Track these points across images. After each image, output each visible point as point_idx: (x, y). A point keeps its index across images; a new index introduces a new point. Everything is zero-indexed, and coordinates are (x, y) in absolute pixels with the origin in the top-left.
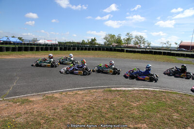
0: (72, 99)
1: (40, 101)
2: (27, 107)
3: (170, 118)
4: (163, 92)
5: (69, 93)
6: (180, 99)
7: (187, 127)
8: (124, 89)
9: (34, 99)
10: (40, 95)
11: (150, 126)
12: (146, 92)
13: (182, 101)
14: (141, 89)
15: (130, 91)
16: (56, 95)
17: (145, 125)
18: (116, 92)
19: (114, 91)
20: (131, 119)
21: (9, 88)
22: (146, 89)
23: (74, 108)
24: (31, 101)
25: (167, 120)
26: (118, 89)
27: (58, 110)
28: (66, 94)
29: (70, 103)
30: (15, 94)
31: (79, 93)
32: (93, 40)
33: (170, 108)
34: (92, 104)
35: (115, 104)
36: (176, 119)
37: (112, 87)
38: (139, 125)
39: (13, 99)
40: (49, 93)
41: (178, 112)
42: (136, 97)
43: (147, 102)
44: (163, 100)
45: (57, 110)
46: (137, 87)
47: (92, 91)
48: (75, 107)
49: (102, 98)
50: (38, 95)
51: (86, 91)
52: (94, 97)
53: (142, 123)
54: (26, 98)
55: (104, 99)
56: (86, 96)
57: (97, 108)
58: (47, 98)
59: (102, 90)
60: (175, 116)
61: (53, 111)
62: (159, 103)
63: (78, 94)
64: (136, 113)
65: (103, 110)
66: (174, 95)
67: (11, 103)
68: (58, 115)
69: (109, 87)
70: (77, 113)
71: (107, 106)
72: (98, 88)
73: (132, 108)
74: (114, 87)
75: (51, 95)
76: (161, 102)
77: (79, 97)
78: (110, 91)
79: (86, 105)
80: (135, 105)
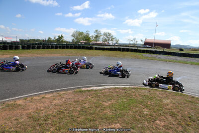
0: (38, 105)
3: (141, 115)
4: (133, 88)
5: (35, 98)
6: (148, 95)
7: (156, 120)
8: (95, 88)
11: (123, 125)
12: (117, 90)
13: (151, 96)
14: (112, 87)
15: (101, 90)
16: (19, 102)
17: (118, 125)
18: (87, 93)
19: (85, 91)
20: (104, 120)
22: (117, 86)
23: (41, 115)
25: (138, 117)
26: (89, 89)
27: (23, 120)
28: (32, 99)
29: (37, 109)
31: (46, 96)
32: (60, 37)
33: (140, 104)
34: (62, 108)
35: (87, 105)
36: (147, 115)
37: (83, 87)
38: (113, 126)
40: (10, 100)
41: (147, 107)
42: (108, 95)
43: (118, 100)
44: (134, 97)
45: (21, 120)
46: (109, 85)
47: (61, 93)
48: (43, 114)
49: (73, 100)
51: (55, 94)
52: (64, 100)
53: (115, 123)
55: (75, 102)
56: (54, 99)
57: (67, 111)
58: (8, 106)
59: (72, 91)
60: (146, 111)
61: (16, 122)
62: (130, 100)
63: (46, 98)
64: (108, 112)
65: (74, 114)
66: (143, 91)
68: (22, 126)
69: (79, 88)
70: (45, 120)
71: (79, 109)
72: (67, 90)
73: (105, 108)
74: (85, 87)
75: (13, 102)
76: (132, 99)
77: (47, 101)
78: (81, 92)
79: (54, 110)
80: (107, 104)
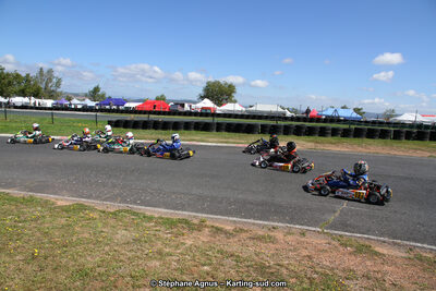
1: (399, 262)
2: (368, 263)
9: (385, 252)
10: (399, 244)
21: (335, 212)
24: (377, 254)
30: (344, 226)
39: (340, 236)
50: (395, 244)
54: (367, 243)
67: (336, 243)
